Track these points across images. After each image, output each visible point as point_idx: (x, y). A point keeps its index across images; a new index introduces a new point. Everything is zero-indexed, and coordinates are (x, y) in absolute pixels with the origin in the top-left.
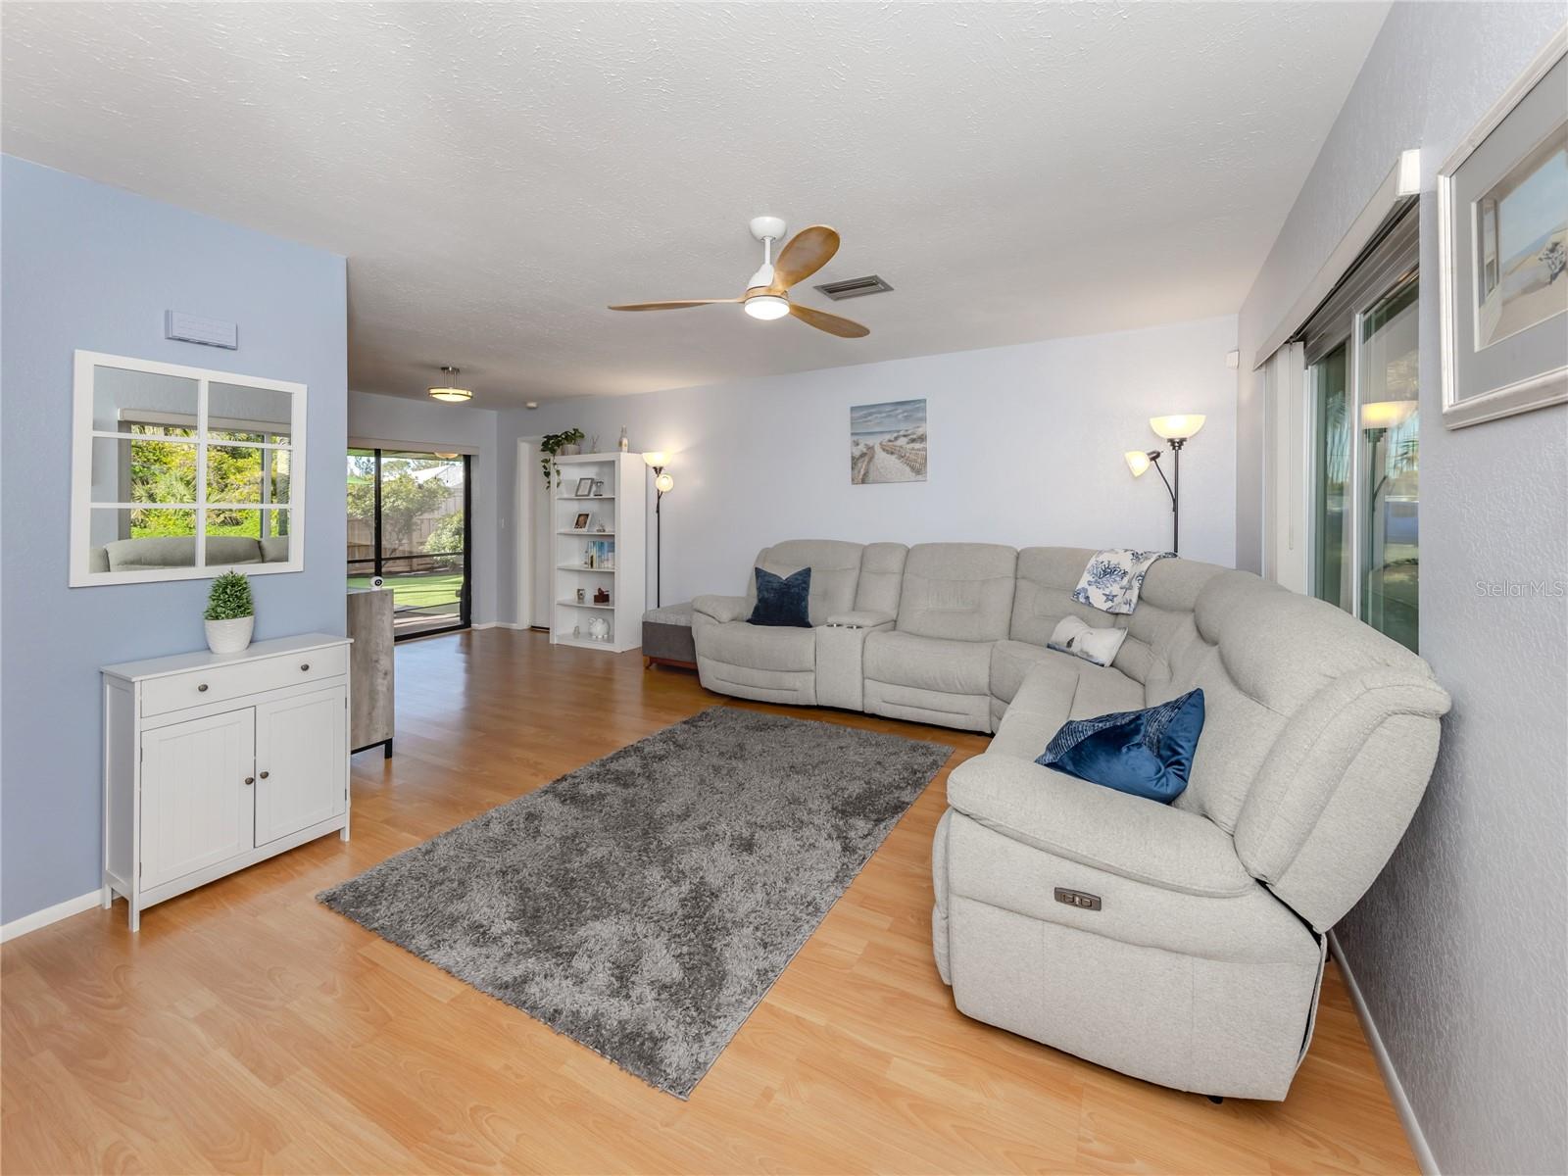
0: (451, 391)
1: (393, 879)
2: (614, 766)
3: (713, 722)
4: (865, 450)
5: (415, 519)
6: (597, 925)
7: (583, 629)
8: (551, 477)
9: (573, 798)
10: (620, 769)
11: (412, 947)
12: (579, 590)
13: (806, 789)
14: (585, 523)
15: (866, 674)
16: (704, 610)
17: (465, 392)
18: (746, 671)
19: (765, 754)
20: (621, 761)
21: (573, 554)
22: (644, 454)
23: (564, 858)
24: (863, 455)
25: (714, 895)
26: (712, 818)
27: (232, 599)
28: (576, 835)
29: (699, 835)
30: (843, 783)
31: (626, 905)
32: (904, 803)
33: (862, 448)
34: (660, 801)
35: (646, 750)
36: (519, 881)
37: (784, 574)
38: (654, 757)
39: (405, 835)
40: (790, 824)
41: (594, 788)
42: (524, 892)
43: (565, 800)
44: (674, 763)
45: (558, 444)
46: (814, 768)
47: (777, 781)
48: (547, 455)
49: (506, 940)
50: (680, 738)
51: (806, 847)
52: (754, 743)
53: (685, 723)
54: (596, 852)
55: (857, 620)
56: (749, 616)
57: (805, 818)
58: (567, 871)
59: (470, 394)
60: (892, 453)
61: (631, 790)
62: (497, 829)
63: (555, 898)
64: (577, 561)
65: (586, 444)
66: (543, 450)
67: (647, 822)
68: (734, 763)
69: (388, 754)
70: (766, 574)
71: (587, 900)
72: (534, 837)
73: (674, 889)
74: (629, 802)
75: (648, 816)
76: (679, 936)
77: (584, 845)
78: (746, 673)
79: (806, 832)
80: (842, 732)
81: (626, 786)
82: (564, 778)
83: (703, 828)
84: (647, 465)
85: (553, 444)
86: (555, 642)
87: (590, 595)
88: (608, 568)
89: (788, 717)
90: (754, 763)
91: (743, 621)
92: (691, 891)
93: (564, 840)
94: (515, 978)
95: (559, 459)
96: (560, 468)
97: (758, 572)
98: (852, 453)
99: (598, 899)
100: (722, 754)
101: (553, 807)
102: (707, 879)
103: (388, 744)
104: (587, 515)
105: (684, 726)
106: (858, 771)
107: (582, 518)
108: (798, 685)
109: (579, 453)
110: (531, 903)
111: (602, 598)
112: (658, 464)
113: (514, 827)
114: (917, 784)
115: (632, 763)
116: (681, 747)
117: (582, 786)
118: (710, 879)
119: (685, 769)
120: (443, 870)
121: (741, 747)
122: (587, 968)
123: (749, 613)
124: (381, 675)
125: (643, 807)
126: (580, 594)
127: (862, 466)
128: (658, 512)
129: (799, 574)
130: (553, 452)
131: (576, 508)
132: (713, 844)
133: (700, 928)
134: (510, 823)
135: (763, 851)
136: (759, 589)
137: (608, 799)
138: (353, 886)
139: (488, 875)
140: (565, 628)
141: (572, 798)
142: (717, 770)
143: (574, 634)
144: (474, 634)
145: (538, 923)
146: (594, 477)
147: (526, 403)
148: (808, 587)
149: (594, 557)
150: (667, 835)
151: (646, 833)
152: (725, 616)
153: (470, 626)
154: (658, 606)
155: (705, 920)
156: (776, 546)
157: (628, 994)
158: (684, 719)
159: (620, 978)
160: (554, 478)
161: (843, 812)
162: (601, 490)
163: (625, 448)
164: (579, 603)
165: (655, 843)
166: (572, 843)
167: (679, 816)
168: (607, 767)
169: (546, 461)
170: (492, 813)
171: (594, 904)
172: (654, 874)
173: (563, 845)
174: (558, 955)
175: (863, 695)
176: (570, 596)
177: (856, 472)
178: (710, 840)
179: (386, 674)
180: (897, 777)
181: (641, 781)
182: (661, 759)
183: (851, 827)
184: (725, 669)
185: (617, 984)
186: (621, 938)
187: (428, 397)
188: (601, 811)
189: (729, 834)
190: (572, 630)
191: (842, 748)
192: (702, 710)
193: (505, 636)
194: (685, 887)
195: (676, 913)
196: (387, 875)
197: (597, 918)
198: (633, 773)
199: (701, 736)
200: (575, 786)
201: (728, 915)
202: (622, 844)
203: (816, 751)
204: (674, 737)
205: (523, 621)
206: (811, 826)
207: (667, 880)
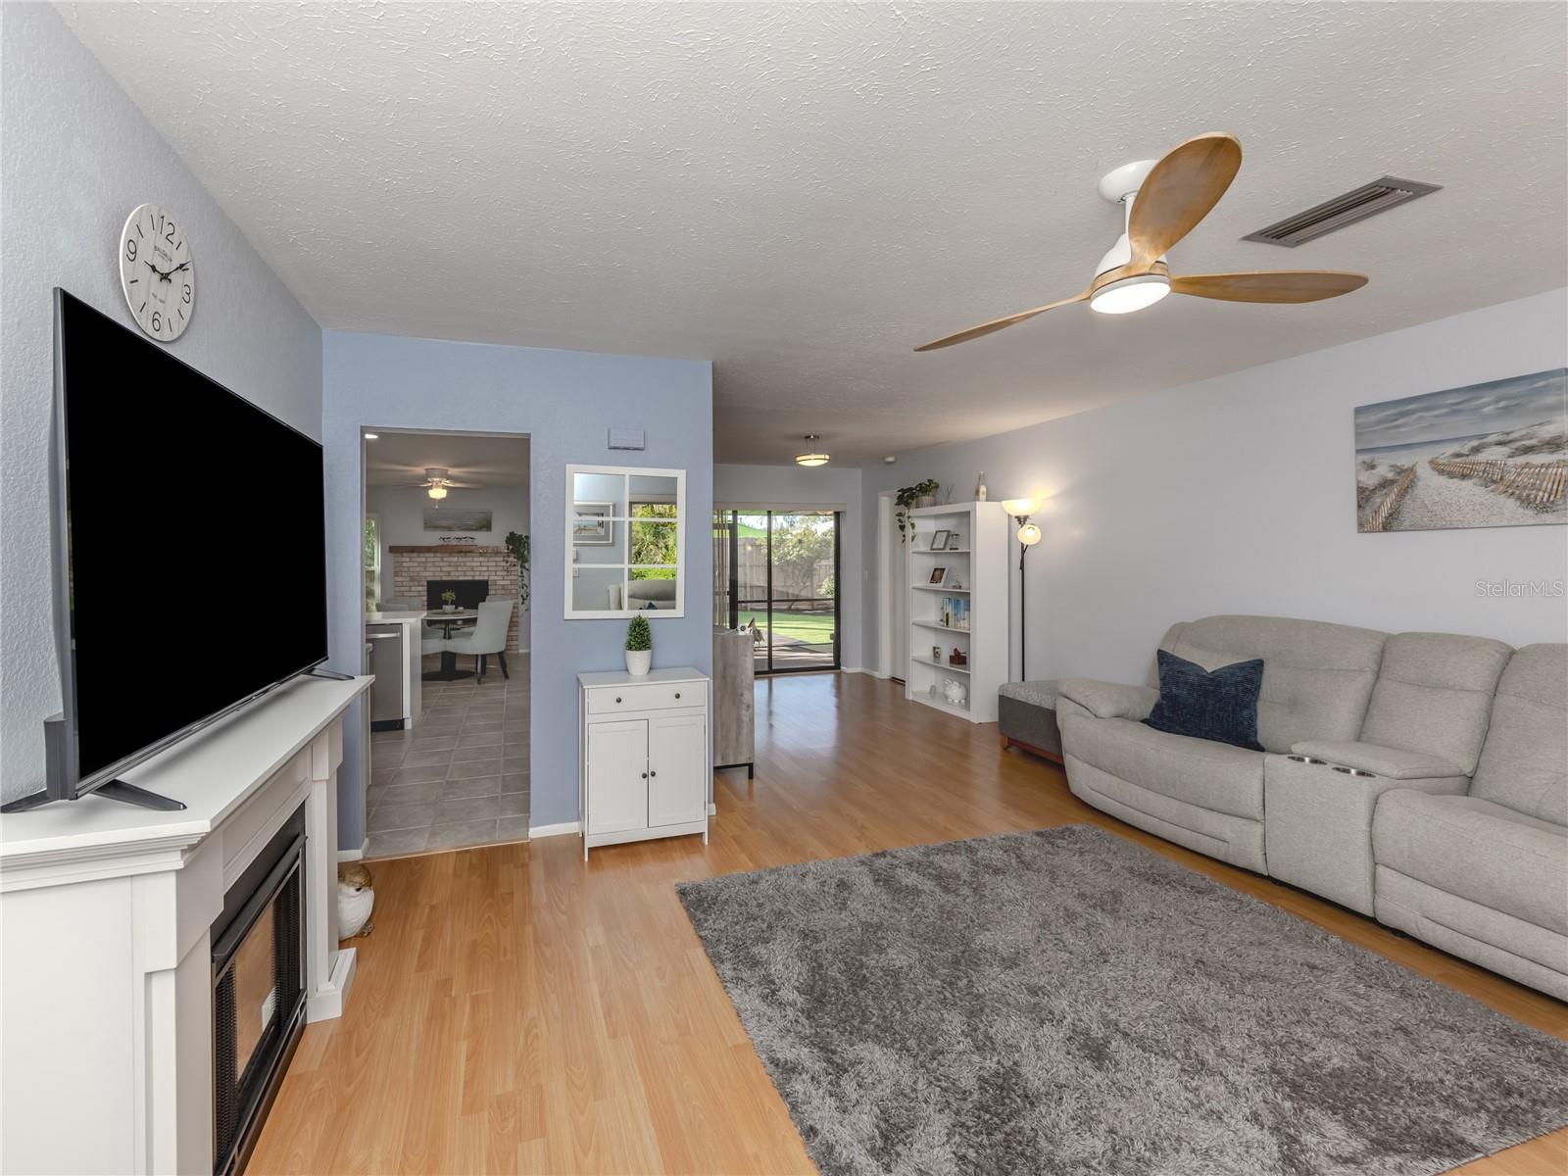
0: (812, 457)
1: (724, 896)
2: (937, 859)
3: (1078, 846)
4: (1390, 476)
5: (815, 565)
6: (878, 1052)
7: (940, 689)
8: (906, 529)
9: (886, 881)
10: (945, 865)
11: (720, 972)
12: (935, 648)
13: (1221, 1009)
14: (941, 578)
15: (1378, 859)
16: (1074, 695)
17: (823, 456)
18: (1135, 790)
19: (1154, 922)
20: (948, 857)
21: (929, 610)
22: (1003, 502)
23: (862, 948)
24: (1386, 484)
25: (1031, 1100)
26: (1049, 984)
27: (640, 636)
28: (879, 927)
29: (1024, 998)
30: (1302, 1033)
31: (912, 1043)
32: (1462, 1141)
33: (1383, 471)
34: (983, 928)
35: (980, 854)
36: (816, 952)
37: (1211, 663)
38: (987, 866)
39: (744, 858)
40: (1178, 1055)
41: (910, 879)
42: (817, 969)
43: (878, 880)
44: (1012, 883)
45: (912, 497)
46: (1246, 980)
47: (1168, 973)
48: (902, 508)
49: (789, 1012)
50: (1028, 853)
51: (1203, 1111)
52: (1139, 899)
53: (1039, 834)
54: (897, 958)
55: (1359, 757)
56: (1147, 714)
57: (1210, 1058)
58: (862, 965)
59: (827, 457)
60: (1464, 477)
61: (951, 898)
62: (810, 885)
63: (843, 991)
64: (933, 617)
65: (941, 494)
66: (897, 504)
67: (961, 948)
68: (1099, 916)
69: (751, 776)
70: (1176, 660)
71: (874, 1012)
72: (840, 909)
73: (976, 1058)
74: (947, 913)
75: (966, 942)
76: (968, 1128)
77: (884, 942)
78: (1135, 793)
79: (1209, 1086)
80: (1317, 938)
81: (946, 889)
82: (883, 854)
83: (1034, 991)
84: (1009, 515)
85: (907, 498)
86: (911, 698)
87: (946, 654)
88: (964, 628)
89: (1208, 878)
90: (1133, 929)
91: (1134, 720)
92: (997, 1074)
93: (867, 926)
94: (786, 1061)
95: (913, 512)
96: (915, 521)
97: (1163, 657)
98: (1358, 482)
99: (885, 1018)
100: (1082, 896)
101: (865, 884)
102: (1023, 1070)
103: (751, 766)
104: (944, 570)
105: (1035, 838)
106: (1346, 1025)
107: (938, 573)
108: (1228, 834)
109: (935, 505)
110: (821, 983)
111: (959, 659)
112: (1022, 513)
113: (826, 889)
114: (1506, 1120)
115: (959, 864)
116: (1026, 865)
117: (898, 871)
118: (1026, 1070)
119: (1024, 898)
120: (760, 905)
121: (1116, 896)
122: (854, 1097)
123: (1147, 710)
124: (744, 707)
125: (960, 926)
126: (936, 653)
127: (1385, 503)
128: (1022, 568)
129: (1240, 667)
130: (907, 505)
131: (931, 563)
132: (1042, 1022)
133: (1000, 1136)
134: (823, 884)
135: (1119, 1075)
136: (1164, 681)
137: (924, 898)
138: (698, 888)
139: (793, 930)
140: (921, 685)
141: (884, 880)
142: (1070, 916)
143: (930, 693)
144: (843, 675)
145: (822, 1010)
146: (951, 529)
147: (883, 458)
148: (1259, 687)
149: (950, 616)
150: (982, 978)
151: (956, 962)
152: (1105, 709)
153: (839, 669)
154: (1023, 680)
155: (1007, 1129)
156: (1196, 622)
157: (888, 1165)
158: (1039, 830)
159: (885, 1137)
160: (909, 532)
161: (1296, 1088)
162: (955, 545)
163: (982, 496)
164: (935, 661)
165: (965, 981)
166: (873, 935)
167: (1004, 959)
168: (931, 858)
169: (900, 514)
170: (811, 865)
171: (880, 1021)
172: (954, 1022)
173: (865, 931)
174: (829, 1061)
175: (1375, 892)
176: (926, 653)
177: (1368, 510)
178: (1041, 1015)
179: (748, 706)
180: (1449, 1080)
181: (965, 891)
182: (996, 871)
183: (1312, 1126)
184: (1105, 780)
185: (879, 1143)
186: (897, 1083)
187: (795, 463)
188: (912, 909)
189: (1069, 1020)
190: (927, 688)
191: (1313, 967)
192: (1064, 826)
193: (867, 681)
194: (991, 1064)
195: (971, 1093)
196: (721, 890)
197: (878, 1040)
198: (958, 877)
199: (1057, 861)
200: (893, 867)
201: (1043, 1143)
202: (925, 962)
203: (1254, 953)
204: (1019, 849)
205: (884, 672)
206: (1218, 1078)
207: (969, 1039)
